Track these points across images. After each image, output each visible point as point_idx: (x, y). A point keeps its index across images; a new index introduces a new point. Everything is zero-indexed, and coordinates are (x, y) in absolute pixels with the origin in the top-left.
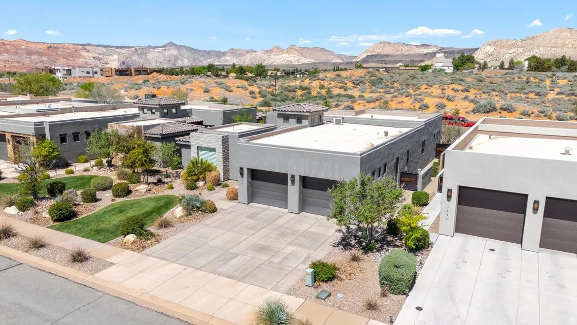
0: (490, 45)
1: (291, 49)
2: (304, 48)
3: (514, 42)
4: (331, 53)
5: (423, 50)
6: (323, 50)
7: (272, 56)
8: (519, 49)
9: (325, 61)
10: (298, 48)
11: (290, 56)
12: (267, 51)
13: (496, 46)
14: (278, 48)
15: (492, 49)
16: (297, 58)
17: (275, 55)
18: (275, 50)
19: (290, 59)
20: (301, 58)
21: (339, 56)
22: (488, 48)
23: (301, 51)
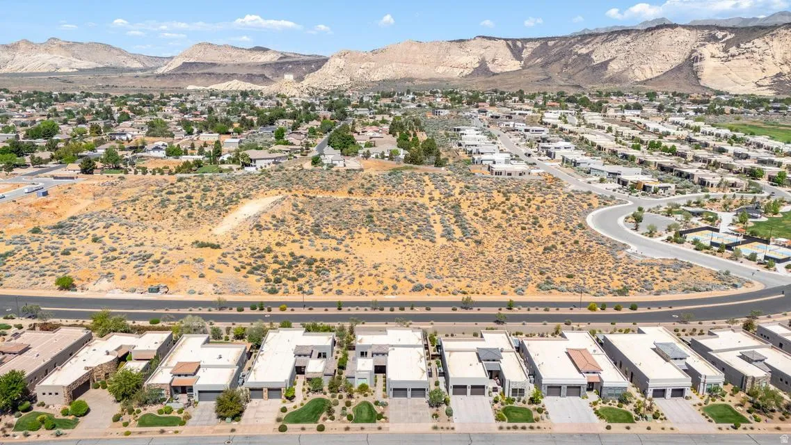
0: (340, 57)
1: (51, 44)
2: (75, 43)
3: (365, 54)
4: (122, 52)
5: (259, 56)
6: (108, 48)
7: (18, 56)
8: (371, 63)
9: (114, 65)
10: (63, 43)
11: (52, 56)
12: (8, 47)
13: (346, 58)
14: (27, 42)
15: (343, 63)
16: (66, 60)
17: (23, 53)
18: (23, 46)
19: (51, 61)
20: (74, 60)
21: (135, 57)
22: (338, 60)
23: (69, 47)
